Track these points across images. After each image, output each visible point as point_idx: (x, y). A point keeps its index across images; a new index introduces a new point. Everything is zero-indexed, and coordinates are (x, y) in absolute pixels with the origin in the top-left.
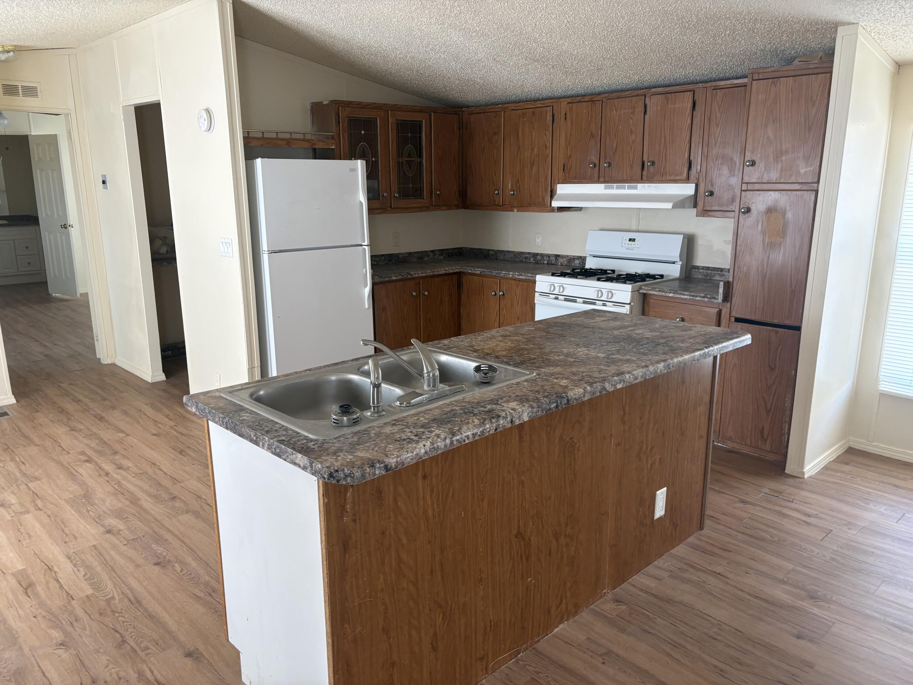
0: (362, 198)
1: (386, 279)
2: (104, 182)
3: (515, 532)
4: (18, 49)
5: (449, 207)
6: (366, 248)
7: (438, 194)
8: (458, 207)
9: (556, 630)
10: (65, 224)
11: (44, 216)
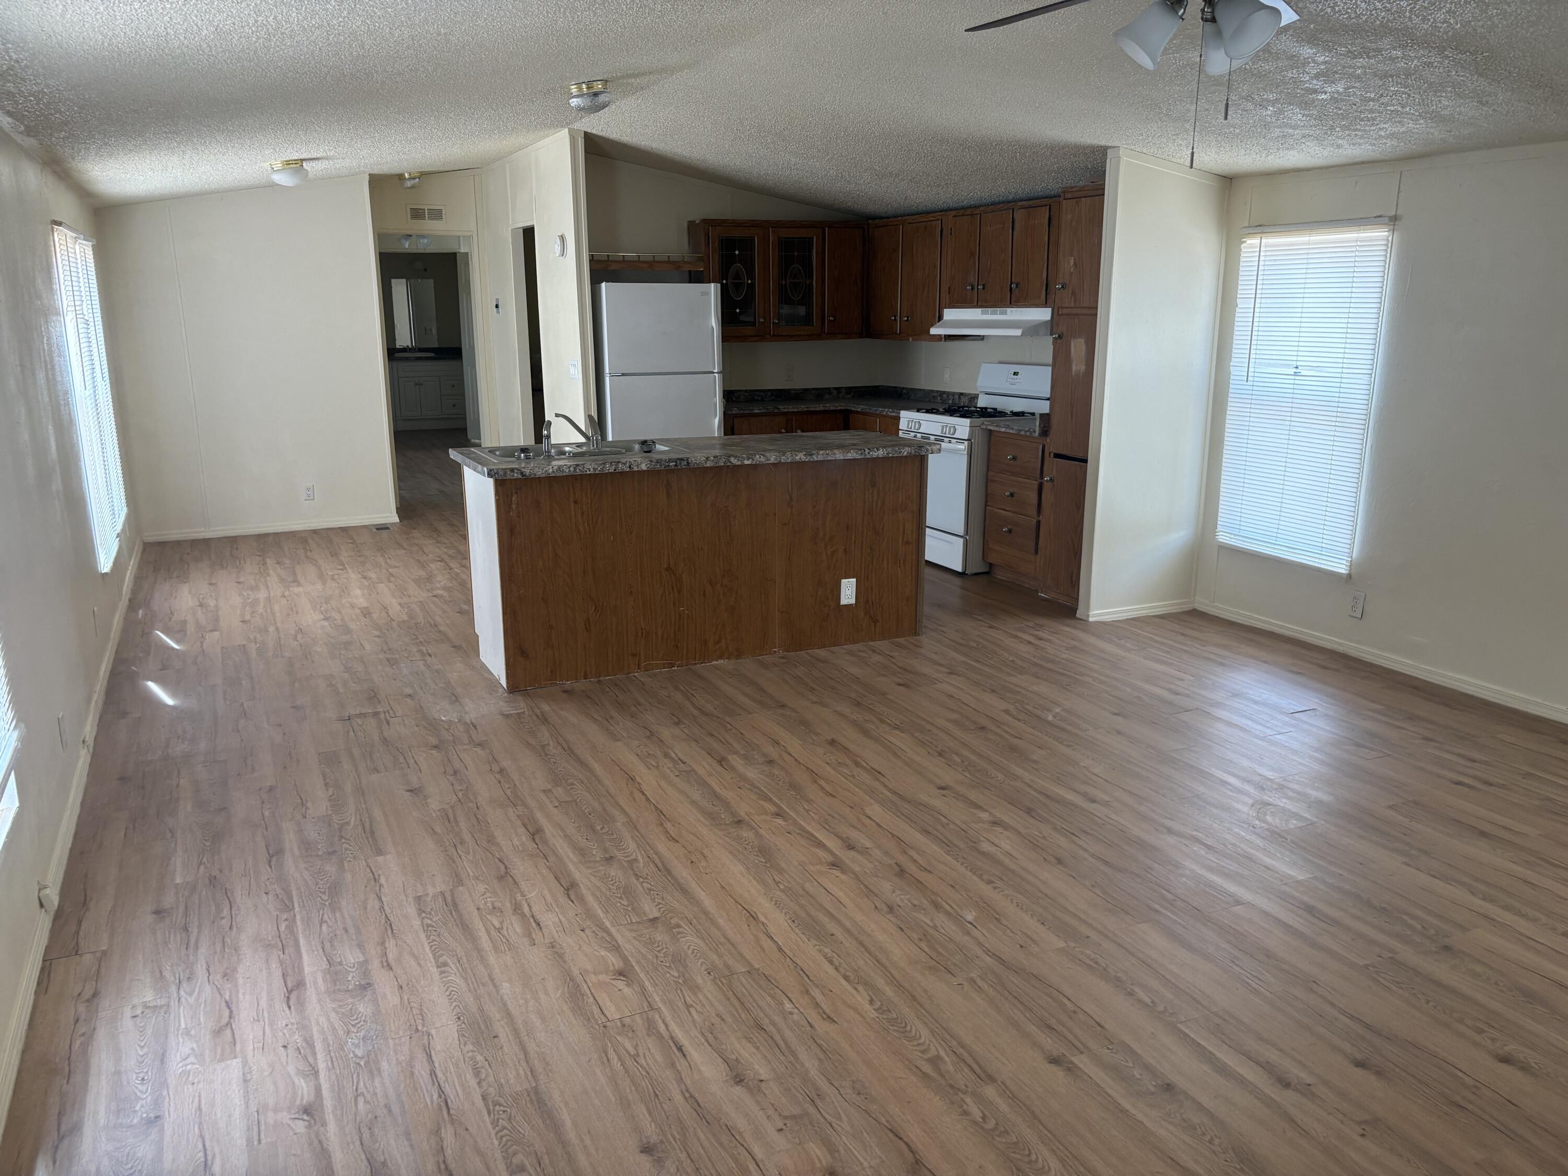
0: (714, 322)
1: (746, 412)
2: (497, 306)
3: (665, 566)
4: (423, 175)
5: (848, 335)
6: (716, 375)
7: (831, 321)
8: (860, 336)
9: (714, 663)
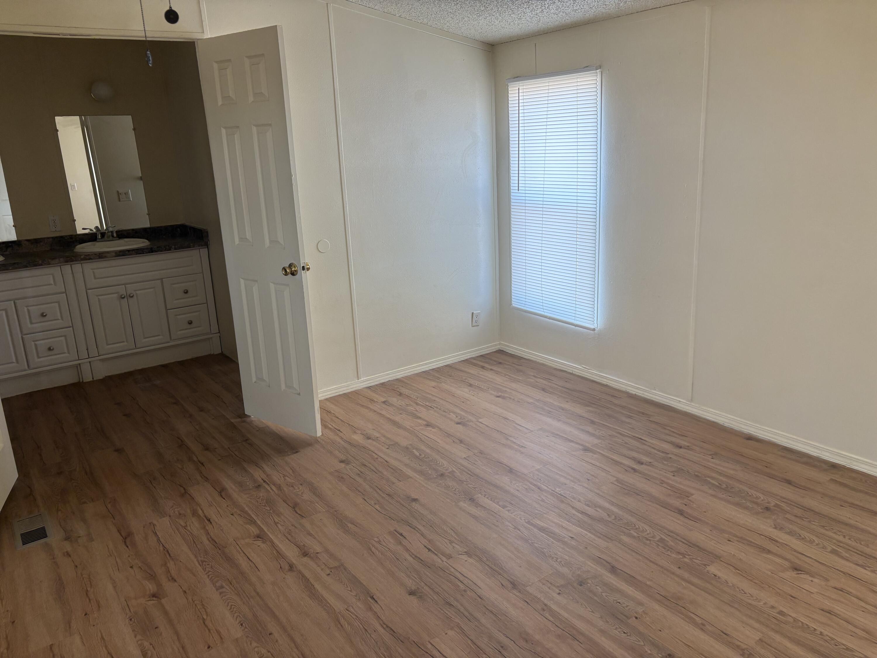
10: (290, 266)
11: (237, 241)
